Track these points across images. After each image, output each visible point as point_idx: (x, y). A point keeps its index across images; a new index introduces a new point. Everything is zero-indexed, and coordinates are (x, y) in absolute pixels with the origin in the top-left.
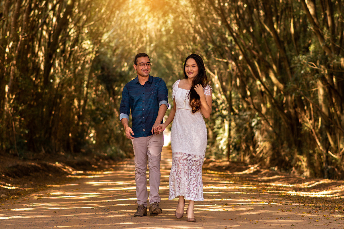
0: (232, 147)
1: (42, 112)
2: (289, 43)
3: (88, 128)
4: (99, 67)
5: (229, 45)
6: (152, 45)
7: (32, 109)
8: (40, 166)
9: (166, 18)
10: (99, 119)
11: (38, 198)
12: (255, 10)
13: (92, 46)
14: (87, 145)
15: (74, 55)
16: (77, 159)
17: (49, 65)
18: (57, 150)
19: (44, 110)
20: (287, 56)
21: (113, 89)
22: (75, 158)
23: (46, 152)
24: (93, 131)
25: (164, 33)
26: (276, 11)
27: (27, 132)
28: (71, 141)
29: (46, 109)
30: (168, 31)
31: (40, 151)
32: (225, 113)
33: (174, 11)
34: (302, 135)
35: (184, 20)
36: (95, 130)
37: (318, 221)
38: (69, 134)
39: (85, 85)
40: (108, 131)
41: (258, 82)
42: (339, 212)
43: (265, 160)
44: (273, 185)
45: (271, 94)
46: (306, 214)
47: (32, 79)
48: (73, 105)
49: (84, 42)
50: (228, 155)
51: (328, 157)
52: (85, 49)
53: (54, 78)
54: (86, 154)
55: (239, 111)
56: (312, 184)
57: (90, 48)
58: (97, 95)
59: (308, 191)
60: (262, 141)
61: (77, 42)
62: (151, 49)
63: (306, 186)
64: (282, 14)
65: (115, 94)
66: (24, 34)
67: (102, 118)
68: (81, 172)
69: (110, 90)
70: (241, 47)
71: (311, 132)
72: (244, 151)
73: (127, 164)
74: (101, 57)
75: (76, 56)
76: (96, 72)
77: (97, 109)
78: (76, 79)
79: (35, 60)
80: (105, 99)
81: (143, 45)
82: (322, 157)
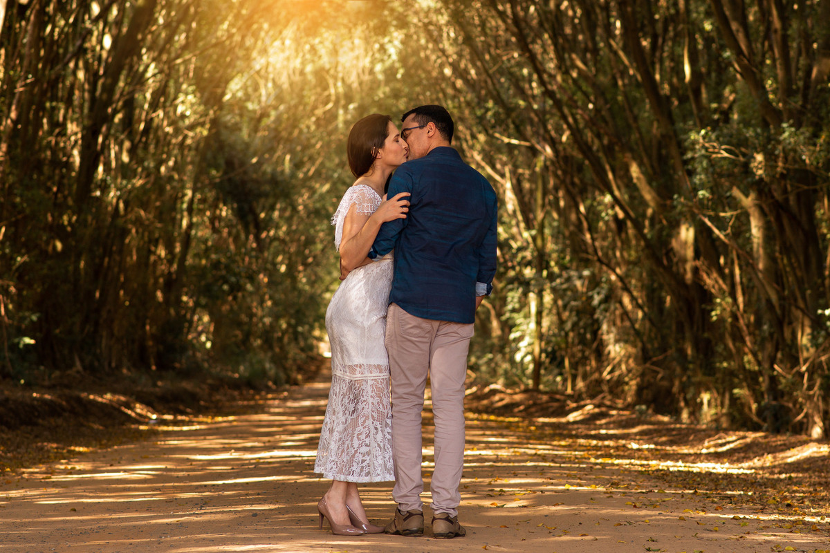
0: (547, 357)
1: (77, 268)
2: (683, 100)
3: (193, 311)
4: (221, 161)
5: (536, 106)
6: (351, 106)
7: (49, 262)
8: (64, 403)
9: (384, 41)
10: (220, 290)
11: (43, 478)
13: (200, 108)
14: (190, 353)
15: (156, 130)
16: (163, 385)
17: (92, 156)
18: (114, 364)
19: (82, 264)
20: (676, 133)
21: (256, 216)
22: (160, 383)
23: (85, 368)
24: (206, 319)
25: (381, 77)
26: (653, 22)
27: (34, 318)
28: (150, 343)
29: (86, 263)
30: (390, 73)
31: (71, 365)
32: (528, 272)
33: (403, 23)
34: (713, 327)
35: (431, 46)
36: (211, 315)
37: (717, 529)
38: (144, 326)
39: (185, 206)
40: (244, 318)
41: (608, 199)
42: (777, 508)
43: (626, 388)
44: (634, 446)
45: (639, 226)
46: (692, 514)
47: (49, 190)
48: (154, 253)
49: (181, 97)
50: (536, 376)
51: (774, 380)
52: (183, 116)
53: (104, 187)
54: (186, 374)
55: (563, 267)
56: (729, 443)
57: (195, 112)
58: (215, 230)
59: (717, 460)
60: (617, 341)
61: (163, 97)
62: (349, 117)
63: (712, 450)
64: (666, 30)
65: (260, 226)
66: (27, 78)
67: (226, 287)
68: (169, 417)
69: (248, 218)
70: (566, 111)
71: (735, 317)
72: (574, 366)
73: (285, 399)
74: (225, 134)
75: (160, 133)
76: (214, 172)
77: (216, 265)
78: (162, 190)
79: (57, 143)
80: (236, 238)
81: (330, 106)
82: (761, 379)
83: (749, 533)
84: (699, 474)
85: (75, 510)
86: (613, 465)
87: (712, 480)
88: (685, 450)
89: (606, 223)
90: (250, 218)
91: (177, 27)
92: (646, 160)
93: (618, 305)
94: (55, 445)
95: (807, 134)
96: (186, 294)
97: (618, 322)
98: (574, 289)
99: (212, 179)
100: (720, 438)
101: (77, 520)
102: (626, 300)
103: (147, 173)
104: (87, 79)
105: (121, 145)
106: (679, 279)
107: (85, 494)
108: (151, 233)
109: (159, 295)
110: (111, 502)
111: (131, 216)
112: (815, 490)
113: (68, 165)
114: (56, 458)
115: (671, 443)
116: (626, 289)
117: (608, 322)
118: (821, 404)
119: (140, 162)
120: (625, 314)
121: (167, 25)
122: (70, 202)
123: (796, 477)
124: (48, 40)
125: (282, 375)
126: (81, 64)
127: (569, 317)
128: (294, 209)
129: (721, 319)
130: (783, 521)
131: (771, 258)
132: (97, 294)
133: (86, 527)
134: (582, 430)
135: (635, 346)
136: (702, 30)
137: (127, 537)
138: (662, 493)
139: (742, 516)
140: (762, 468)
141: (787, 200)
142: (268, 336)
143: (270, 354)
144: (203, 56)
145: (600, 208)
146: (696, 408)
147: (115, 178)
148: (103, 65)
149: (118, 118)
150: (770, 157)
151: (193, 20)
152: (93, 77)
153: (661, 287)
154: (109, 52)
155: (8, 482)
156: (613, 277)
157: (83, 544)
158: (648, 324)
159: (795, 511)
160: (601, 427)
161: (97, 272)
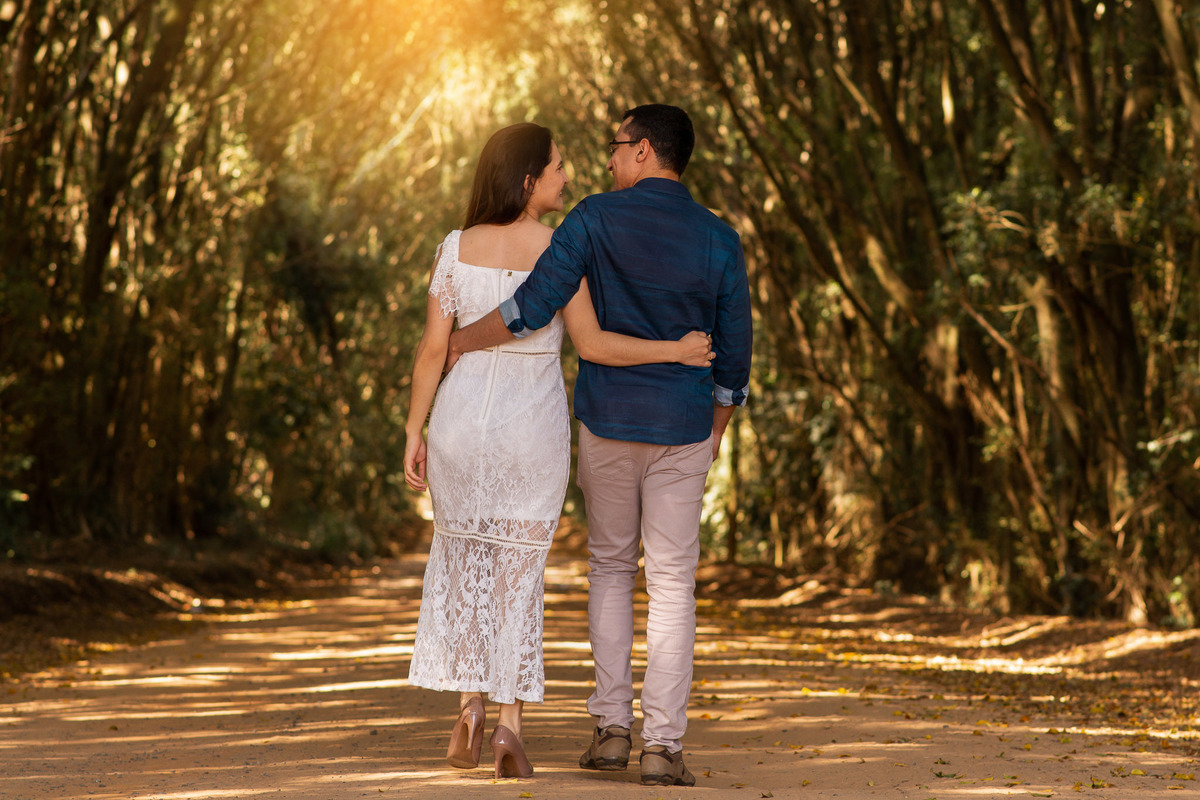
0: (745, 515)
1: (82, 395)
2: (938, 148)
3: (244, 454)
4: (281, 241)
5: (729, 160)
6: (462, 162)
7: (45, 385)
8: (72, 583)
9: (512, 68)
10: (282, 423)
11: (60, 687)
12: (820, 37)
13: (253, 166)
14: (239, 512)
15: (191, 198)
16: (205, 559)
17: (103, 234)
18: (135, 529)
19: (89, 388)
20: (931, 195)
21: (331, 318)
22: (200, 556)
23: (95, 535)
24: (261, 464)
26: (894, 38)
27: (27, 463)
28: (184, 499)
29: (95, 386)
30: (517, 113)
31: (76, 531)
33: (538, 44)
34: (985, 469)
35: (575, 76)
36: (269, 459)
37: (1030, 746)
38: (175, 475)
39: (231, 305)
40: (314, 464)
41: (833, 289)
42: (1106, 719)
43: (860, 558)
44: (883, 636)
45: (877, 329)
46: (990, 726)
47: (43, 283)
48: (189, 372)
49: (227, 151)
50: (731, 541)
51: (1074, 544)
52: (229, 178)
53: (120, 278)
54: (234, 543)
55: (768, 388)
56: (1017, 632)
57: (245, 172)
58: (275, 339)
59: (1004, 655)
60: (846, 492)
61: (200, 152)
62: (458, 177)
63: (995, 642)
64: (912, 50)
65: (336, 333)
66: (13, 123)
67: (290, 420)
68: (217, 603)
69: (318, 320)
70: (773, 165)
71: (1016, 456)
72: (785, 527)
73: (377, 578)
74: (286, 204)
75: (197, 201)
76: (271, 258)
77: (275, 388)
78: (198, 282)
79: (54, 216)
80: (303, 351)
81: (433, 162)
82: (1054, 543)
83: (1074, 752)
84: (984, 674)
85: (115, 729)
86: (860, 662)
87: (1005, 682)
88: (958, 643)
89: (829, 324)
90: (322, 321)
91: (220, 51)
92: (887, 234)
93: (847, 441)
94: (66, 642)
95: (1119, 196)
96: (234, 430)
97: (847, 464)
98: (783, 420)
99: (267, 266)
100: (1004, 625)
101: (124, 743)
102: (859, 434)
103: (178, 258)
104: (94, 126)
105: (142, 218)
106: (935, 401)
107: (125, 706)
108: (184, 343)
109: (196, 430)
110: (164, 719)
111: (158, 320)
112: (1152, 695)
113: (70, 246)
114: (70, 658)
115: (935, 633)
116: (859, 417)
117: (834, 464)
118: (1143, 577)
119: (170, 242)
120: (857, 453)
121: (206, 49)
122: (75, 299)
123: (1122, 678)
124: (41, 71)
125: (370, 545)
126: (86, 104)
127: (777, 458)
128: (384, 308)
129: (996, 459)
130: (1119, 736)
131: (1068, 372)
132: (111, 430)
133: (138, 752)
134: (806, 615)
135: (872, 497)
136: (964, 51)
137: (198, 763)
138: (940, 700)
139: (1060, 730)
140: (1072, 666)
141: (1090, 289)
142: (348, 489)
143: (351, 514)
144: (256, 91)
145: (821, 303)
146: (962, 586)
147: (135, 265)
148: (117, 105)
149: (138, 180)
150: (1067, 227)
151: (242, 41)
152: (102, 123)
153: (909, 413)
154: (126, 88)
155: (11, 692)
156: (840, 402)
157: (137, 773)
158: (890, 468)
159: (1133, 722)
160: (830, 612)
161: (110, 398)
